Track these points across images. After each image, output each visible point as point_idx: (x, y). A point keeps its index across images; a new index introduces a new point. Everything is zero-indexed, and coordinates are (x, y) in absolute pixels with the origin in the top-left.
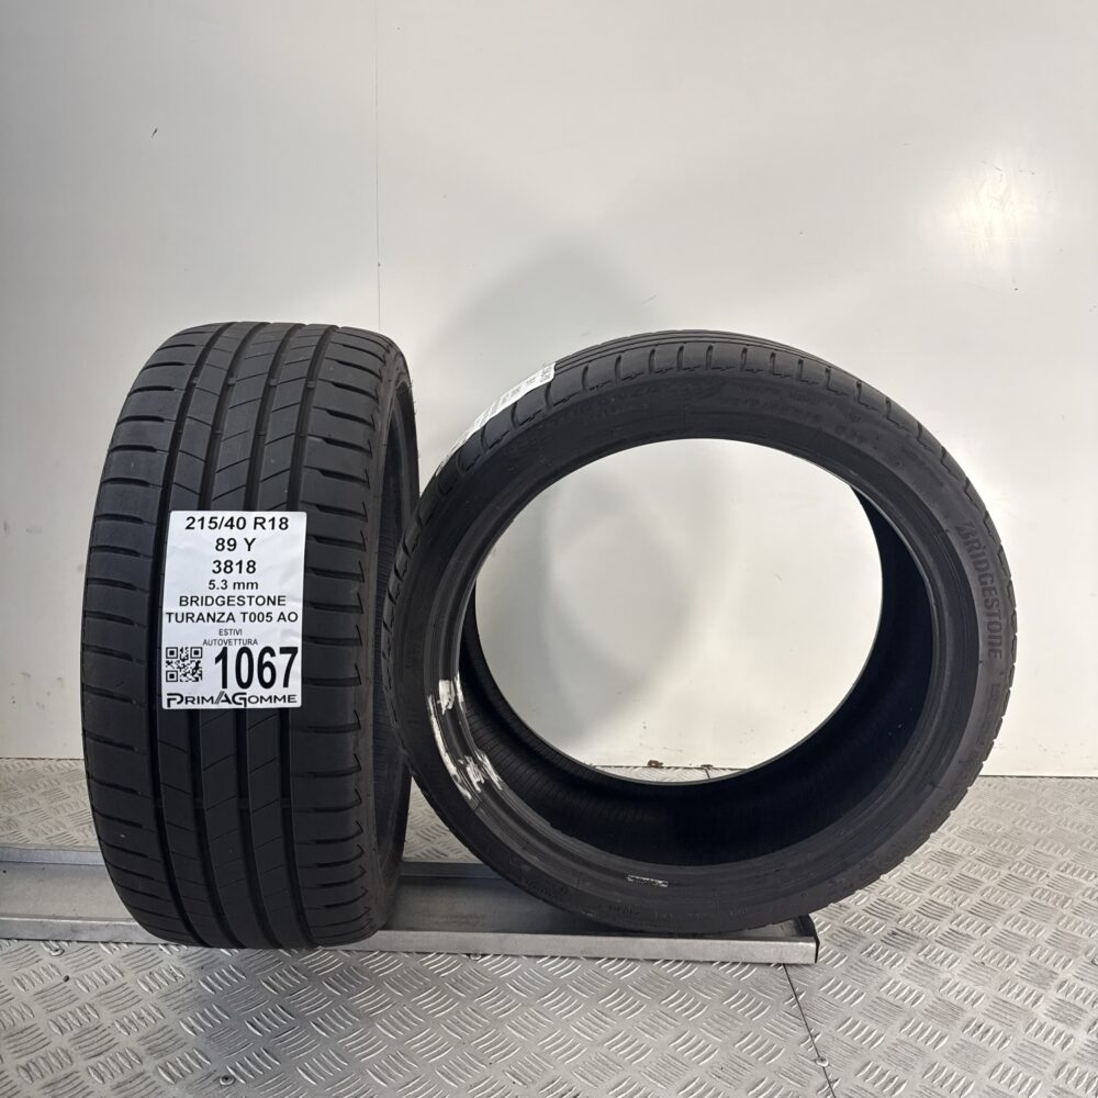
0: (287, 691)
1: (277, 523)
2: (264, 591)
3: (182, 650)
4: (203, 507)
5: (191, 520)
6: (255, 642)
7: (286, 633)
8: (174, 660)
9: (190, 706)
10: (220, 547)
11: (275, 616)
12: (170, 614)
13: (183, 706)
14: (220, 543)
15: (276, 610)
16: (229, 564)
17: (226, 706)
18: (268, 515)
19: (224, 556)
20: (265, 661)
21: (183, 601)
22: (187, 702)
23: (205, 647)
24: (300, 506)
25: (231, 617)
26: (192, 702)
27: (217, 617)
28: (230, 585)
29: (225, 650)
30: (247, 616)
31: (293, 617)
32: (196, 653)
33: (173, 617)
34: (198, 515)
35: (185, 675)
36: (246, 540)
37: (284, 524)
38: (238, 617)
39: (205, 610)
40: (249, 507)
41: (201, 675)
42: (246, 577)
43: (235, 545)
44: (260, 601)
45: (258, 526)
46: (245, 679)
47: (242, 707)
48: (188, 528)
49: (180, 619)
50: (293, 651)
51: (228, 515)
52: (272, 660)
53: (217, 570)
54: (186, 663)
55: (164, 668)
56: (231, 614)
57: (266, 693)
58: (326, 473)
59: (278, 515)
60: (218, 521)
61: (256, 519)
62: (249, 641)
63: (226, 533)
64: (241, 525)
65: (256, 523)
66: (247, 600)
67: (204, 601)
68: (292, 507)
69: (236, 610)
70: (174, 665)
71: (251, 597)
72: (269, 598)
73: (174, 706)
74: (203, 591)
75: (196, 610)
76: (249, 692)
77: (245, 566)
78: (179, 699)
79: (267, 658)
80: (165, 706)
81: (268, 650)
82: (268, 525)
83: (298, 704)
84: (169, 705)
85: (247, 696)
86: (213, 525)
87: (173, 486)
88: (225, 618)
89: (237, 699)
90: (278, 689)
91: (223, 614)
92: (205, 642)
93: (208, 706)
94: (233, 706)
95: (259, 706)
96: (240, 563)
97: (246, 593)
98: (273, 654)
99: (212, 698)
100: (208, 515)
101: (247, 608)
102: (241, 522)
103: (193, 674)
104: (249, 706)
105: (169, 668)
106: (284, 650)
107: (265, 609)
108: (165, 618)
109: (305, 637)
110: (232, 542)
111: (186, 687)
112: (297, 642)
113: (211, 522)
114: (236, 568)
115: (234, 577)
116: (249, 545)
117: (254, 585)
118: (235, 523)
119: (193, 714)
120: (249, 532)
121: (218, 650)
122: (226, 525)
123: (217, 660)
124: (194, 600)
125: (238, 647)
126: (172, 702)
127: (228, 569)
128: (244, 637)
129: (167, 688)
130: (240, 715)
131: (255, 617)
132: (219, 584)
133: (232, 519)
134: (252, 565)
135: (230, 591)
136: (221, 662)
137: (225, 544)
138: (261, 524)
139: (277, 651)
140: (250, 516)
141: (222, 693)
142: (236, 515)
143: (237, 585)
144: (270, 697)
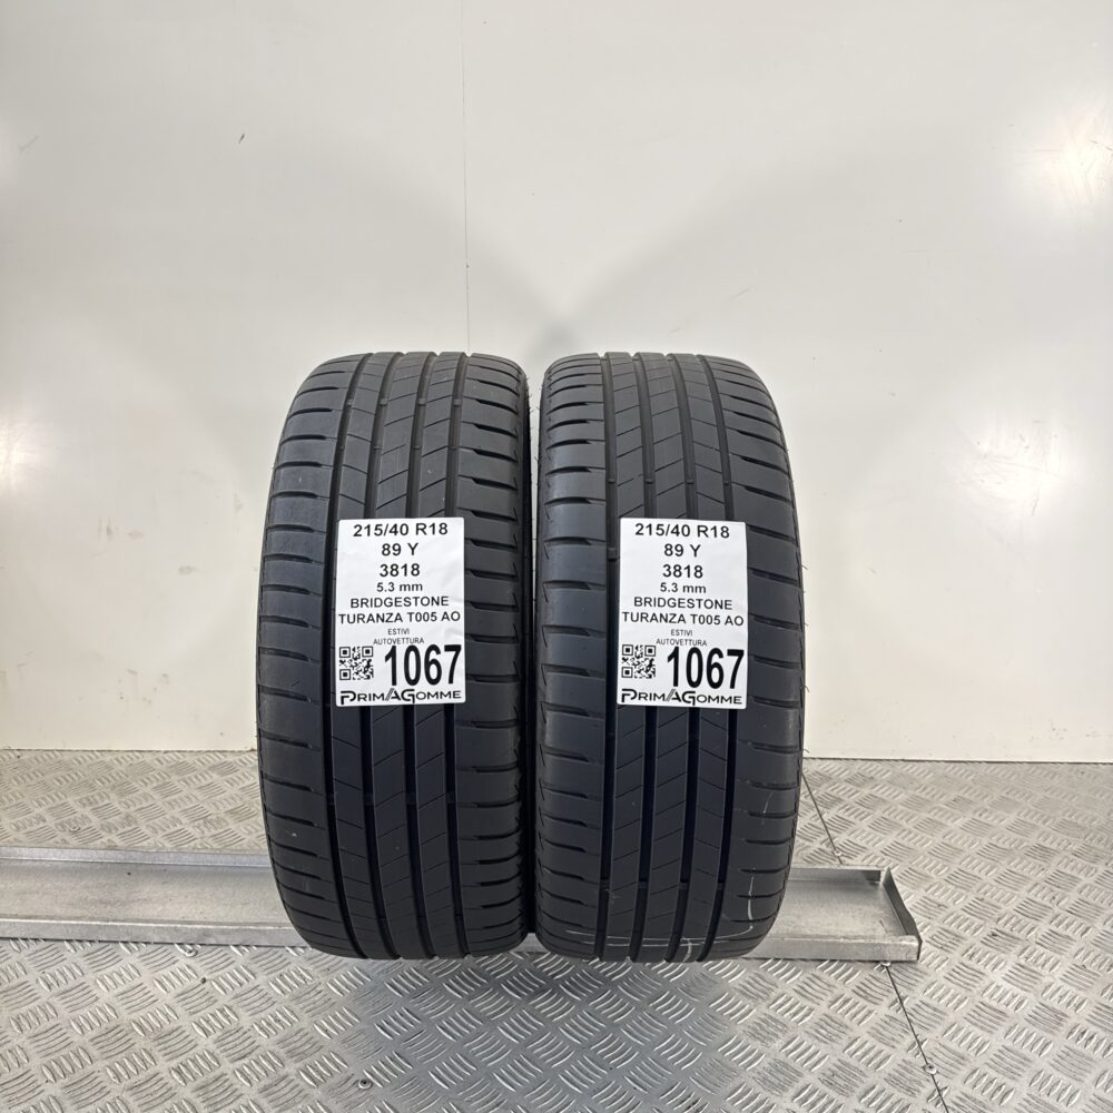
0: (452, 688)
1: (437, 528)
2: (428, 592)
3: (354, 650)
4: (367, 516)
5: (358, 528)
6: (422, 640)
7: (450, 631)
8: (347, 659)
9: (362, 703)
10: (386, 552)
11: (440, 615)
12: (342, 616)
13: (356, 703)
14: (386, 549)
15: (440, 610)
16: (395, 568)
17: (396, 702)
18: (428, 521)
19: (390, 560)
20: (430, 659)
21: (354, 603)
22: (359, 699)
23: (375, 646)
24: (458, 511)
25: (399, 618)
26: (364, 699)
27: (386, 617)
28: (397, 587)
29: (394, 649)
30: (413, 616)
31: (456, 616)
32: (368, 652)
33: (345, 618)
34: (364, 523)
35: (357, 673)
36: (409, 545)
37: (444, 529)
38: (405, 617)
39: (374, 611)
40: (409, 515)
41: (372, 673)
42: (411, 580)
43: (399, 549)
44: (425, 601)
45: (420, 532)
46: (413, 677)
47: (411, 703)
48: (356, 535)
49: (351, 620)
50: (456, 648)
51: (391, 522)
52: (438, 657)
53: (384, 573)
54: (358, 661)
55: (338, 666)
56: (398, 614)
57: (433, 689)
58: (477, 481)
59: (437, 521)
60: (383, 529)
61: (418, 525)
62: (416, 640)
63: (391, 539)
64: (404, 531)
65: (418, 529)
66: (413, 601)
67: (374, 603)
68: (448, 514)
69: (403, 611)
70: (346, 663)
71: (416, 598)
72: (433, 599)
73: (347, 703)
74: (372, 593)
75: (366, 611)
76: (417, 688)
77: (409, 569)
78: (351, 696)
79: (433, 655)
80: (339, 704)
81: (434, 648)
82: (429, 530)
83: (462, 700)
84: (342, 703)
85: (415, 693)
86: (378, 532)
87: (340, 497)
88: (393, 618)
89: (406, 695)
90: (443, 686)
91: (392, 614)
92: (375, 642)
93: (379, 702)
94: (403, 702)
95: (426, 701)
96: (405, 566)
97: (411, 594)
98: (438, 652)
99: (382, 695)
100: (373, 522)
101: (413, 608)
102: (404, 528)
103: (365, 672)
104: (417, 702)
105: (343, 667)
106: (448, 648)
107: (430, 609)
108: (338, 619)
109: (467, 635)
110: (397, 547)
111: (359, 685)
112: (460, 640)
113: (376, 529)
114: (401, 571)
115: (400, 579)
116: (413, 549)
117: (419, 587)
118: (398, 529)
119: (365, 710)
120: (412, 538)
121: (388, 649)
122: (391, 532)
123: (387, 658)
124: (364, 602)
125: (406, 646)
126: (345, 699)
127: (394, 573)
128: (411, 635)
129: (341, 686)
130: (408, 711)
131: (421, 617)
132: (386, 586)
133: (395, 526)
134: (416, 569)
135: (397, 593)
136: (390, 659)
137: (391, 549)
138: (422, 530)
139: (442, 649)
140: (412, 523)
141: (392, 690)
142: (399, 522)
143: (403, 587)
144: (437, 693)
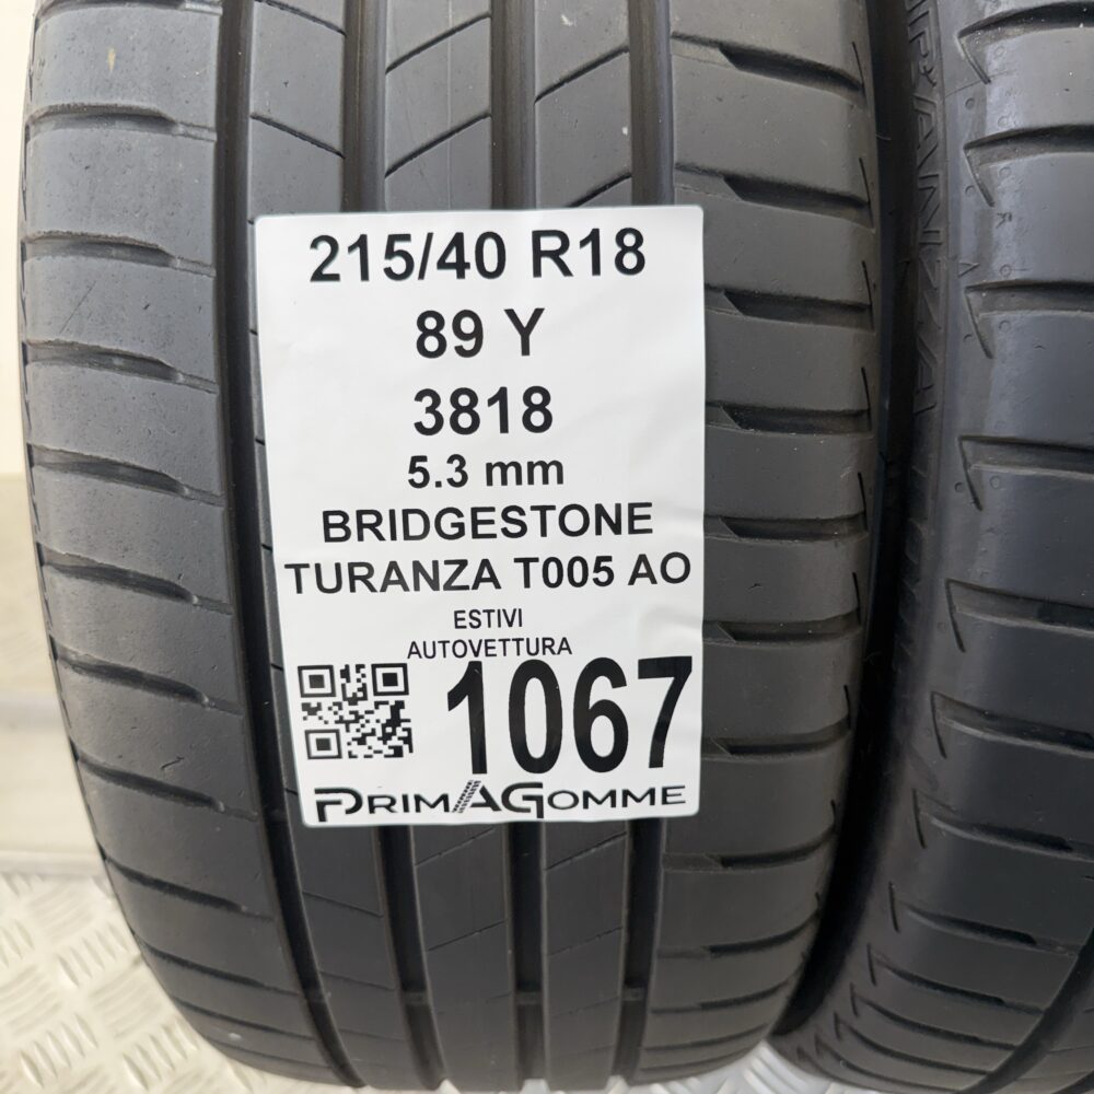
0: (658, 779)
1: (609, 249)
2: (586, 487)
3: (345, 673)
4: (357, 197)
5: (325, 248)
6: (565, 646)
7: (659, 616)
8: (327, 702)
9: (382, 818)
10: (431, 344)
11: (622, 567)
12: (297, 568)
13: (363, 818)
14: (430, 329)
15: (622, 549)
16: (465, 402)
17: (486, 816)
18: (577, 222)
19: (448, 374)
20: (593, 700)
21: (334, 525)
22: (372, 809)
23: (414, 664)
24: (680, 182)
25: (487, 574)
26: (388, 807)
27: (446, 573)
28: (476, 471)
29: (474, 671)
30: (536, 570)
31: (676, 567)
32: (390, 680)
33: (308, 576)
34: (347, 226)
35: (361, 741)
36: (511, 314)
37: (632, 253)
38: (509, 573)
39: (405, 553)
40: (507, 193)
41: (408, 740)
42: (522, 446)
43: (478, 334)
44: (574, 521)
45: (547, 264)
46: (537, 748)
47: (532, 817)
48: (318, 276)
49: (329, 581)
50: (677, 668)
51: (443, 225)
52: (617, 696)
53: (429, 421)
54: (361, 707)
55: (298, 723)
56: (485, 563)
57: (599, 783)
58: (742, 57)
59: (609, 219)
60: (416, 252)
61: (537, 236)
62: (546, 644)
63: (445, 293)
64: (491, 263)
65: (538, 254)
66: (532, 520)
67: (400, 524)
68: (648, 192)
69: (501, 553)
70: (324, 713)
71: (543, 510)
72: (600, 510)
73: (337, 817)
74: (394, 493)
75: (375, 552)
76: (550, 781)
77: (516, 408)
78: (349, 801)
79: (601, 689)
80: (310, 818)
81: (604, 668)
82: (578, 257)
83: (689, 805)
84: (322, 817)
85: (545, 793)
86: (398, 265)
87: (251, 121)
88: (467, 577)
89: (516, 798)
90: (634, 772)
91: (463, 564)
92: (414, 650)
93: (437, 817)
94: (505, 816)
95: (579, 815)
96: (501, 397)
97: (527, 495)
98: (618, 679)
99: (444, 798)
100: (376, 226)
101: (531, 544)
102: (490, 247)
103: (385, 738)
104: (551, 815)
105: (313, 723)
106: (649, 668)
107: (590, 546)
108: (284, 580)
109: (710, 627)
110: (467, 325)
111: (371, 773)
112: (688, 641)
113: (390, 253)
114: (489, 415)
115: (484, 445)
116: (525, 332)
117: (551, 470)
118: (470, 256)
119: (392, 837)
120: (520, 288)
121: (456, 671)
122: (442, 264)
123: (454, 699)
124: (368, 523)
125: (514, 661)
126: (329, 809)
127: (465, 420)
128: (531, 630)
129: (310, 775)
130: (522, 837)
131: (562, 573)
132: (439, 469)
133: (458, 241)
134: (538, 404)
135: (477, 493)
136: (465, 704)
137: (447, 331)
138: (555, 255)
139: (630, 670)
140: (517, 226)
141: (471, 787)
142: (473, 223)
143: (498, 470)
144: (612, 794)
